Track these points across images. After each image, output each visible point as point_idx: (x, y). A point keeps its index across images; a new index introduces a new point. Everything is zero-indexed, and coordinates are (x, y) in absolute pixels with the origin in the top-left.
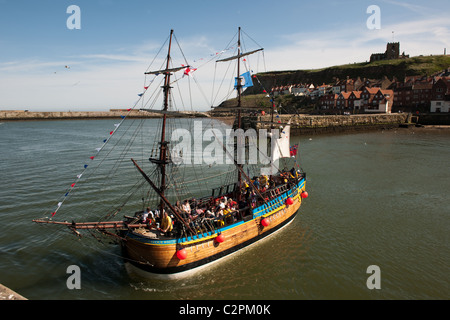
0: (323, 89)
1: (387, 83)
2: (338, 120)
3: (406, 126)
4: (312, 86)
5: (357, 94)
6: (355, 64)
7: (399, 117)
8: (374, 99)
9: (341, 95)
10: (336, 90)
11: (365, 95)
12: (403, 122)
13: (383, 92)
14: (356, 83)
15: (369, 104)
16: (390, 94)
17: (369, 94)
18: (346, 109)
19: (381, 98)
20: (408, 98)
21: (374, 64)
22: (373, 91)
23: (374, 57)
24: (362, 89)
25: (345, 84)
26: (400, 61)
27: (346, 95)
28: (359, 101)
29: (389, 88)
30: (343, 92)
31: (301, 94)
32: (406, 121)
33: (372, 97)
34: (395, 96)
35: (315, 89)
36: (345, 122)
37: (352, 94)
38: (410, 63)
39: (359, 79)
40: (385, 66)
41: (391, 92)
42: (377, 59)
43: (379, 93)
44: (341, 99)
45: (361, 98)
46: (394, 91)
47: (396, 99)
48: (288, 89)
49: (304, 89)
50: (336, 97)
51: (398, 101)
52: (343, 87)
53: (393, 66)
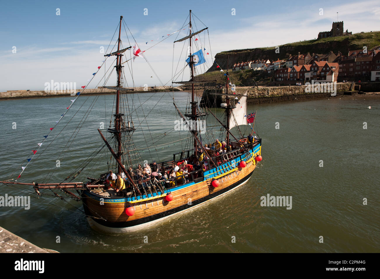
0: (278, 64)
1: (333, 56)
2: (291, 90)
3: (350, 94)
4: (268, 62)
5: (308, 67)
6: (305, 42)
7: (343, 86)
8: (322, 71)
9: (294, 69)
10: (289, 64)
11: (314, 68)
12: (347, 90)
13: (330, 65)
14: (307, 58)
15: (317, 76)
16: (335, 67)
17: (318, 67)
18: (298, 80)
19: (327, 70)
20: (351, 70)
21: (322, 41)
22: (321, 64)
23: (322, 35)
24: (312, 62)
25: (297, 59)
26: (344, 37)
27: (298, 68)
28: (310, 73)
29: (335, 62)
30: (295, 66)
31: (259, 69)
32: (350, 89)
33: (320, 69)
34: (340, 68)
35: (271, 64)
36: (297, 91)
37: (303, 68)
38: (353, 39)
39: (309, 54)
40: (331, 42)
41: (336, 65)
42: (324, 37)
43: (326, 66)
44: (294, 72)
45: (311, 70)
46: (339, 64)
47: (341, 70)
48: (248, 65)
49: (262, 64)
50: (290, 70)
51: (343, 72)
52: (295, 61)
53: (338, 42)
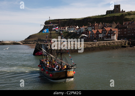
0: (83, 28)
1: (114, 25)
2: (91, 45)
3: (125, 47)
4: (77, 27)
5: (100, 31)
6: (99, 16)
7: (121, 42)
8: (109, 33)
9: (92, 32)
10: (90, 29)
11: (104, 31)
12: (123, 45)
13: (113, 30)
14: (100, 25)
15: (106, 36)
16: (116, 31)
17: (106, 31)
18: (95, 39)
19: (112, 33)
20: (125, 33)
21: (108, 16)
22: (108, 29)
23: (108, 12)
24: (103, 28)
25: (94, 26)
26: (120, 14)
27: (95, 32)
28: (101, 35)
29: (116, 28)
30: (93, 30)
31: (72, 31)
32: (125, 44)
33: (108, 32)
34: (119, 32)
35: (79, 29)
36: (94, 45)
37: (98, 31)
38: (126, 15)
39: (101, 23)
40: (114, 17)
41: (117, 30)
42: (109, 13)
43: (111, 30)
44: (92, 34)
45: (102, 33)
46: (118, 29)
47: (119, 33)
48: (65, 29)
49: (74, 29)
50: (90, 32)
51: (121, 34)
52: (93, 27)
53: (118, 17)
